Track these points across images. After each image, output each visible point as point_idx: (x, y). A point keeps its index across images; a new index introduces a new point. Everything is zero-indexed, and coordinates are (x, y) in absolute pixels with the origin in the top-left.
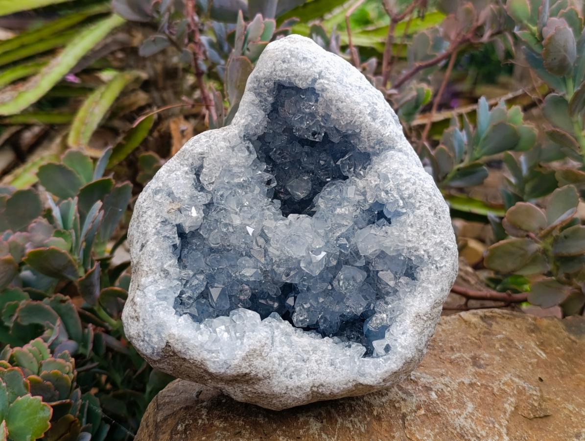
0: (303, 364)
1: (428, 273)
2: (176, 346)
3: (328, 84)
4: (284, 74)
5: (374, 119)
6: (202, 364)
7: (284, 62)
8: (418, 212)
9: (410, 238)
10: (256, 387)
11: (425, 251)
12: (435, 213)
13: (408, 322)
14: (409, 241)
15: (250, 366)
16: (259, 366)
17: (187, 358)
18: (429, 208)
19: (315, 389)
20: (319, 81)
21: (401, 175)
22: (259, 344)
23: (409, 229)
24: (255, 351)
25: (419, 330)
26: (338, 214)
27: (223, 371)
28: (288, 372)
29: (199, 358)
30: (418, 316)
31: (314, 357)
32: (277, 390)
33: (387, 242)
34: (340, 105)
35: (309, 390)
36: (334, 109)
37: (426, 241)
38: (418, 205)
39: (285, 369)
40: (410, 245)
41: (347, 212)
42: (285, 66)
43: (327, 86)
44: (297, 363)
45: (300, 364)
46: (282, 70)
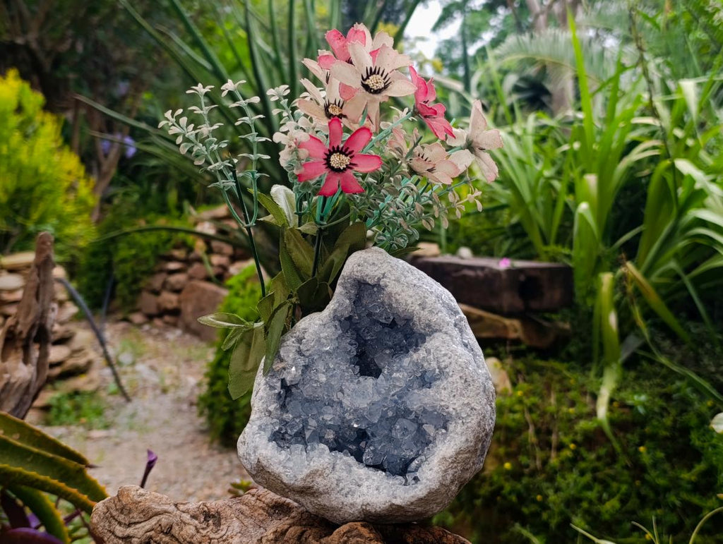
0: (357, 487)
1: (455, 426)
2: (263, 462)
3: (389, 282)
4: (359, 274)
5: (423, 309)
6: (279, 476)
7: (359, 266)
8: (450, 379)
9: (442, 398)
10: (319, 499)
11: (454, 409)
12: (466, 381)
13: (436, 461)
14: (442, 400)
15: (313, 481)
16: (320, 483)
17: (270, 471)
18: (461, 377)
19: (364, 507)
20: (382, 280)
21: (441, 351)
22: (321, 467)
23: (443, 391)
24: (317, 471)
25: (443, 469)
26: (394, 378)
27: (292, 482)
28: (344, 492)
29: (277, 471)
30: (444, 458)
31: (366, 484)
32: (334, 503)
33: (426, 400)
34: (398, 297)
35: (359, 507)
36: (394, 300)
37: (455, 401)
38: (451, 374)
39: (342, 489)
40: (443, 403)
41: (401, 377)
42: (359, 268)
43: (388, 284)
44: (351, 486)
45: (353, 487)
46: (357, 272)
